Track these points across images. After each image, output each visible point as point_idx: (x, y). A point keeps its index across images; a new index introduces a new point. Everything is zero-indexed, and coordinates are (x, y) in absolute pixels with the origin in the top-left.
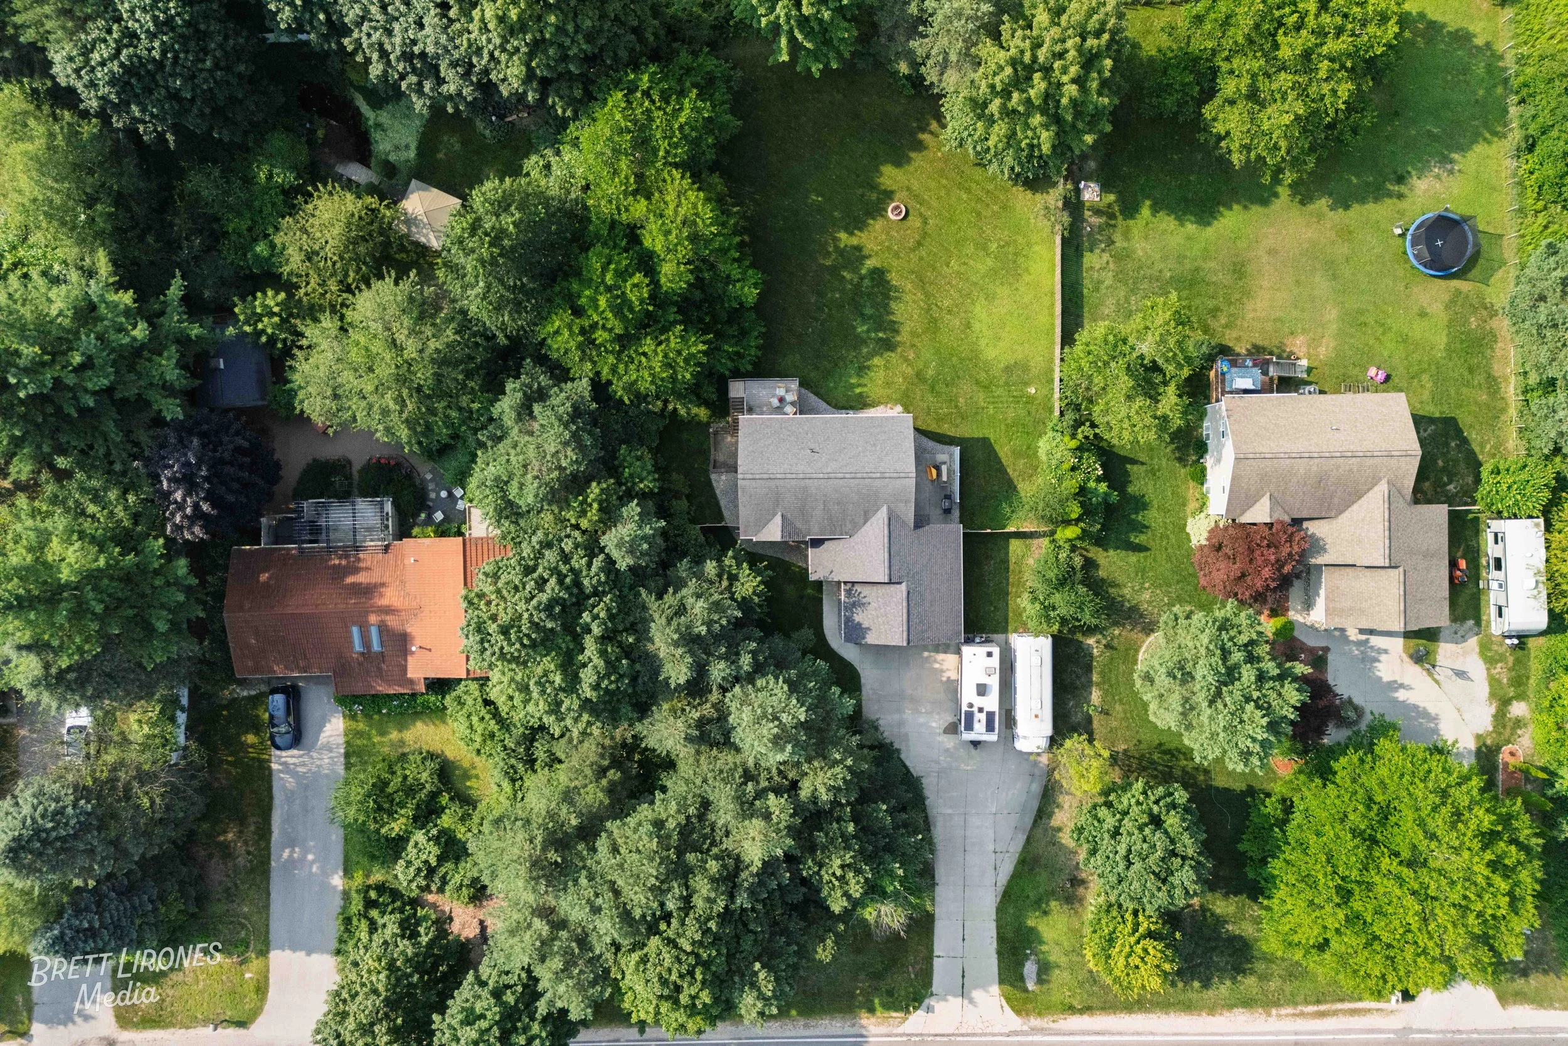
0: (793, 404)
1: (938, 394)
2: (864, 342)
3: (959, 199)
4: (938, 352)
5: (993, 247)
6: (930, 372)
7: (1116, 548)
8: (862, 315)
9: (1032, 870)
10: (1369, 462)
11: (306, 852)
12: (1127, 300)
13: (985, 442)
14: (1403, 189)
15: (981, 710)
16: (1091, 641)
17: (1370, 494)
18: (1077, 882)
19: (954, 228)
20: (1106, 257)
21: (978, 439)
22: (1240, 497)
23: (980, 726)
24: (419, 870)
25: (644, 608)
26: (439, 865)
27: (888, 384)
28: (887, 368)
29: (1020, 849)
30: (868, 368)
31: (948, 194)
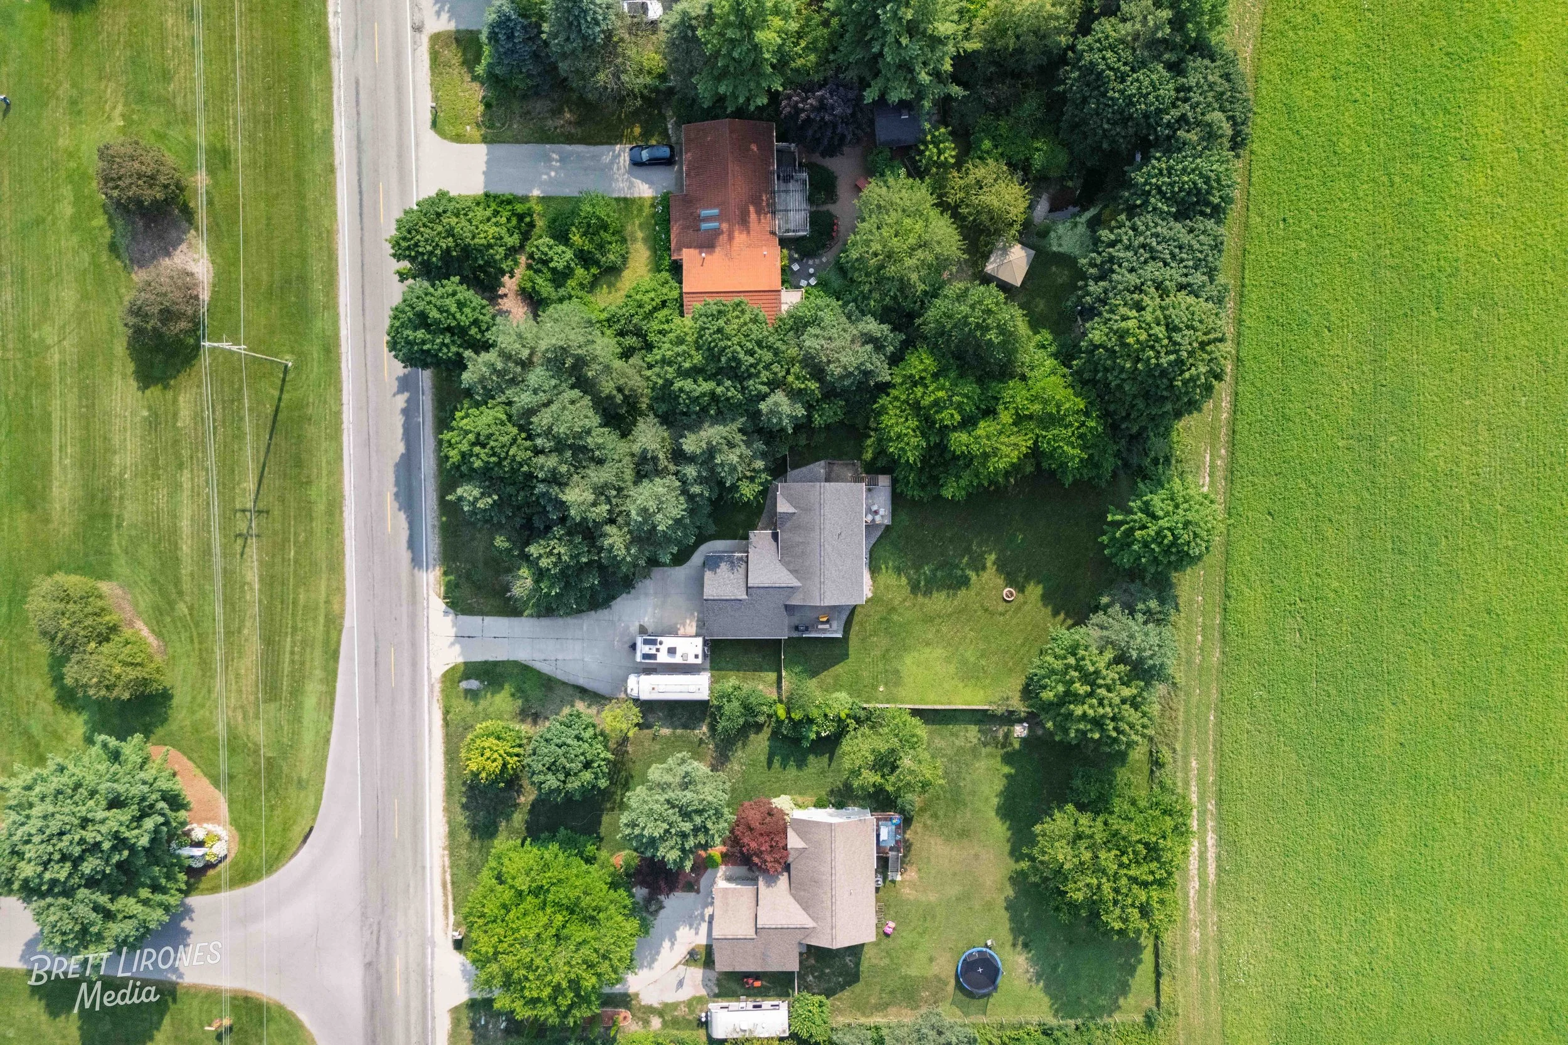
0: (873, 520)
1: (879, 623)
2: (917, 569)
3: (1017, 639)
4: (909, 622)
6: (895, 617)
7: (770, 747)
8: (937, 570)
9: (543, 685)
10: (828, 914)
11: (556, 170)
12: (943, 756)
13: (845, 656)
14: (1019, 948)
15: (658, 650)
16: (705, 729)
17: (806, 916)
18: (536, 718)
19: (997, 635)
20: (975, 741)
21: (847, 650)
22: (803, 827)
23: (646, 649)
24: (546, 254)
25: (733, 420)
26: (549, 268)
27: (887, 587)
28: (899, 586)
29: (559, 677)
30: (899, 574)
31: (1021, 630)
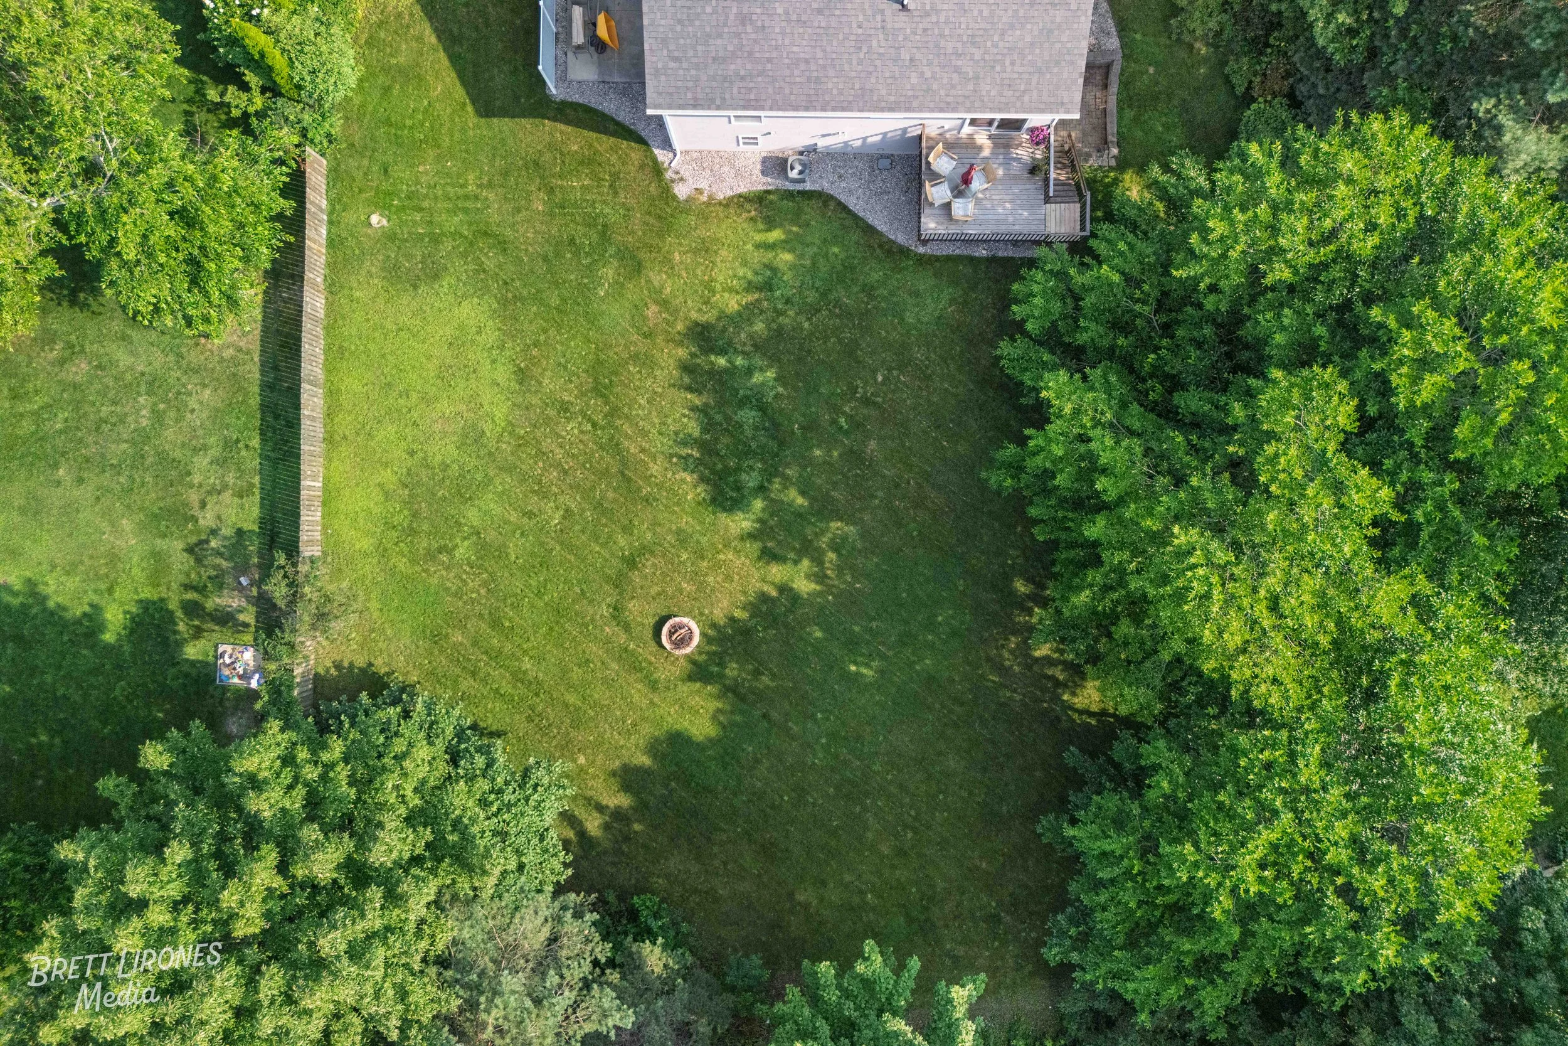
1: (591, 222)
2: (759, 346)
3: (539, 659)
4: (592, 319)
5: (463, 550)
6: (609, 272)
8: (762, 408)
12: (158, 417)
13: (486, 108)
19: (553, 594)
20: (207, 519)
21: (503, 113)
27: (705, 249)
28: (709, 286)
30: (750, 287)
31: (565, 671)
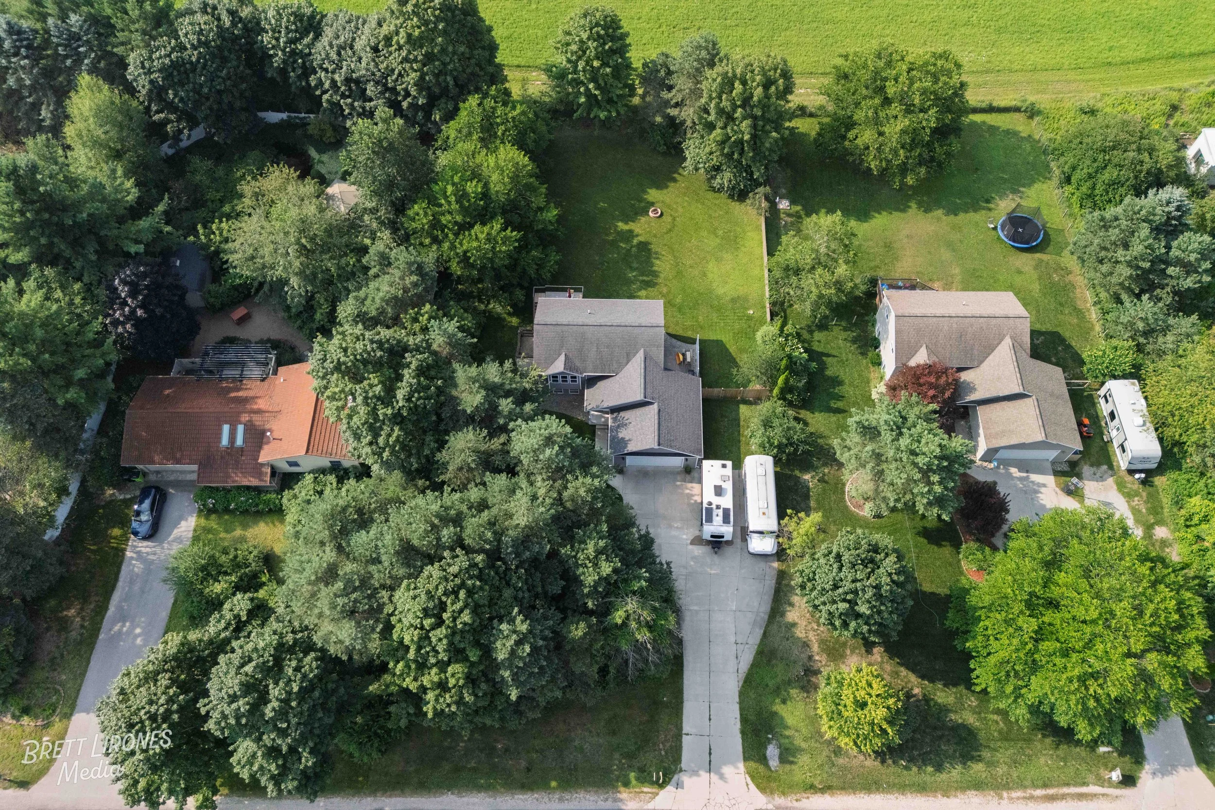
1: (684, 314)
2: (633, 283)
3: (697, 208)
4: (683, 289)
5: (720, 233)
6: (678, 301)
7: (821, 411)
9: (769, 661)
10: (994, 321)
11: (133, 627)
14: (992, 206)
15: (718, 507)
16: (807, 477)
17: (999, 347)
18: (811, 672)
19: (693, 223)
20: (796, 238)
21: (712, 340)
22: (904, 350)
23: (718, 519)
25: (453, 370)
29: (758, 641)
31: (689, 205)
